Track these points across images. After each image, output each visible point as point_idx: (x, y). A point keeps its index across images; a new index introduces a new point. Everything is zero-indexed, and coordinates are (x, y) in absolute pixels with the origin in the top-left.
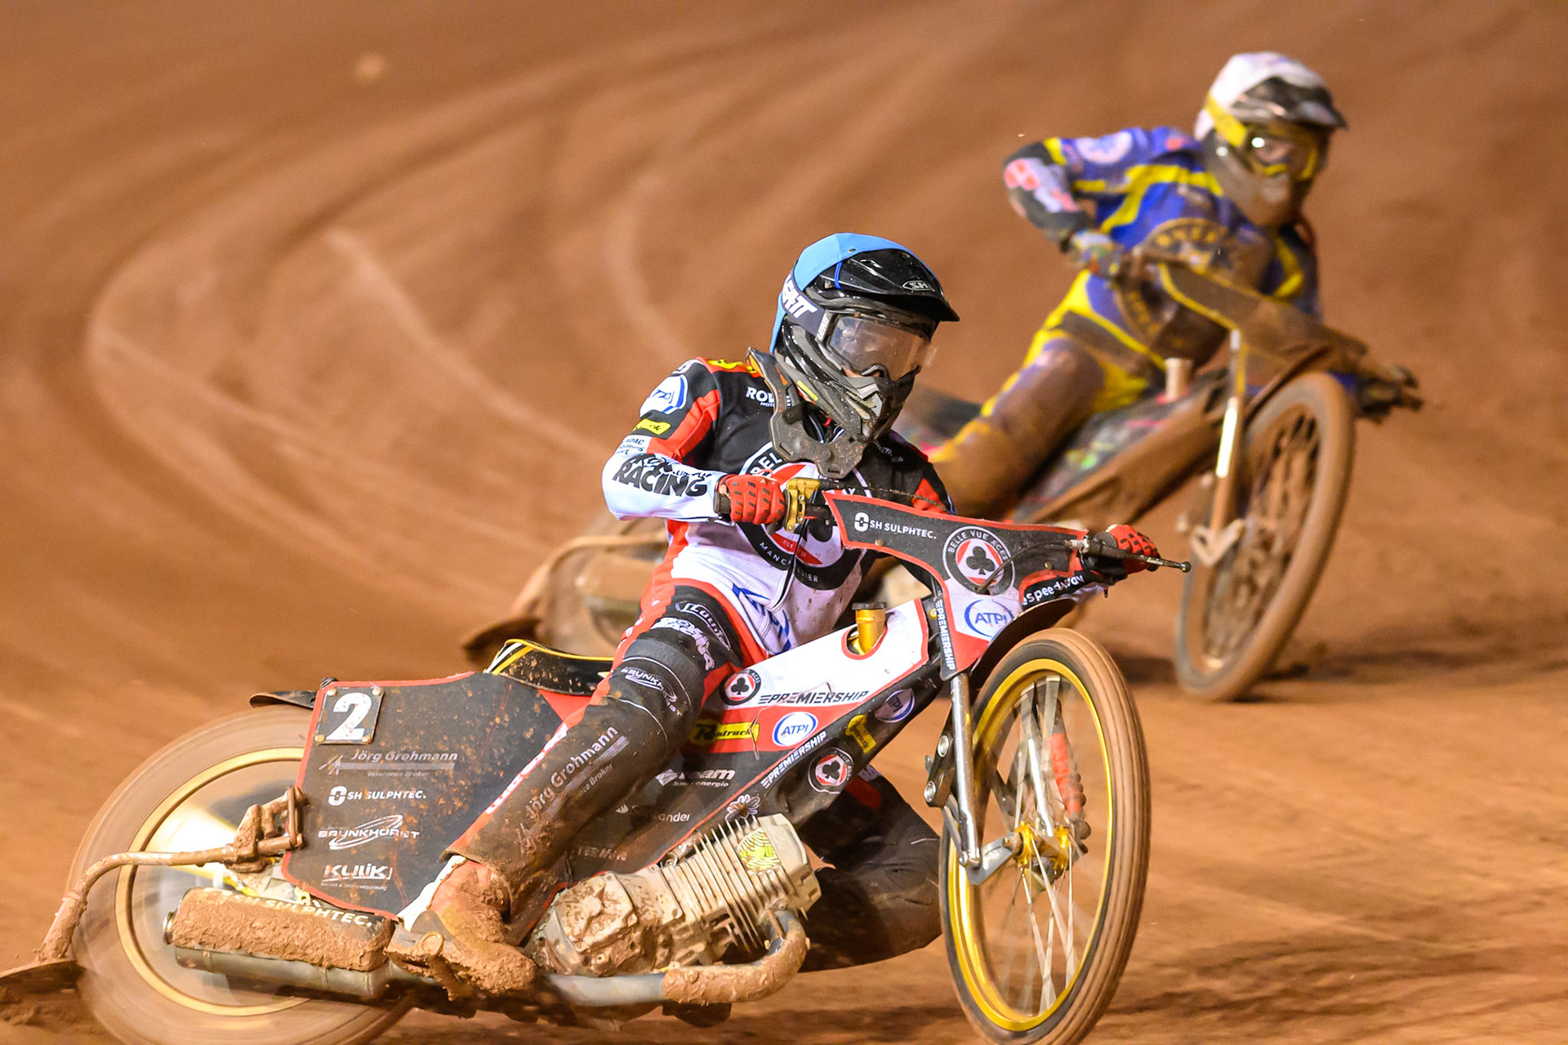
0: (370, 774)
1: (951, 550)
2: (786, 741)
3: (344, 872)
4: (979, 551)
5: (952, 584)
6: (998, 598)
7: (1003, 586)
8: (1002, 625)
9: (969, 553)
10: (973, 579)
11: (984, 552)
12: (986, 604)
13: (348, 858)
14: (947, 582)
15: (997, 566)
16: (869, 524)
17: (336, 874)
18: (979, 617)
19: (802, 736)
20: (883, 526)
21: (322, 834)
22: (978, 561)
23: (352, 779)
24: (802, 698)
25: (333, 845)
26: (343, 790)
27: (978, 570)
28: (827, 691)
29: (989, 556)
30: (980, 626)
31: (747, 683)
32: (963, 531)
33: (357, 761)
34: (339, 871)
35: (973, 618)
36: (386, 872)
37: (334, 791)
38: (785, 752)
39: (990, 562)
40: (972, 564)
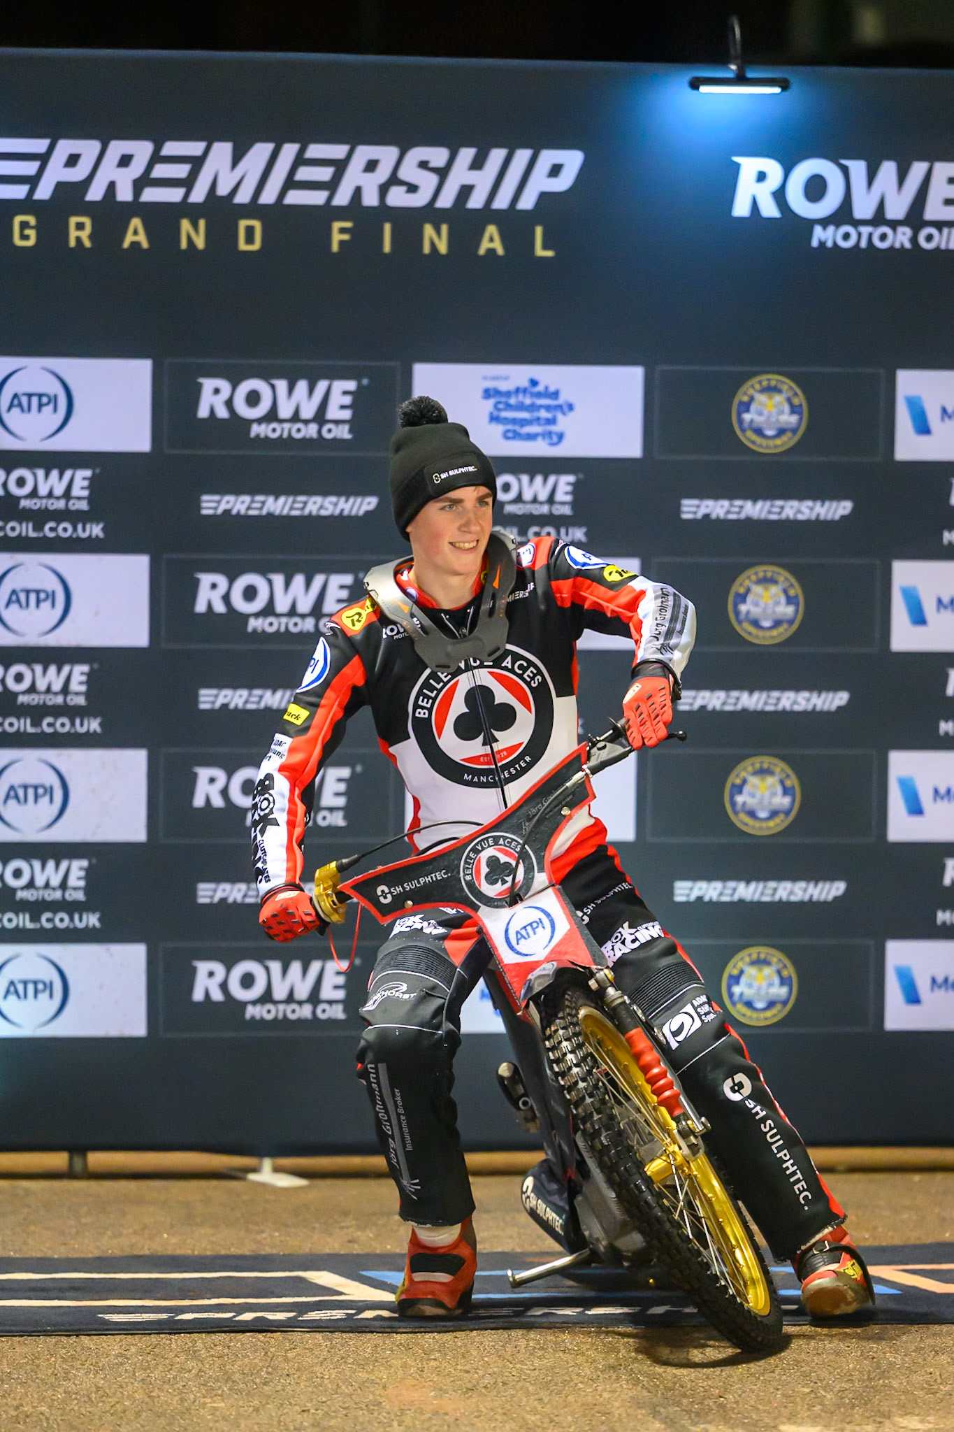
1: (468, 878)
4: (493, 862)
5: (485, 912)
6: (529, 900)
10: (499, 894)
11: (497, 859)
12: (521, 914)
14: (480, 913)
15: (514, 863)
16: (391, 893)
20: (403, 888)
22: (497, 870)
27: (499, 881)
32: (469, 852)
35: (513, 938)
39: (507, 864)
40: (491, 880)
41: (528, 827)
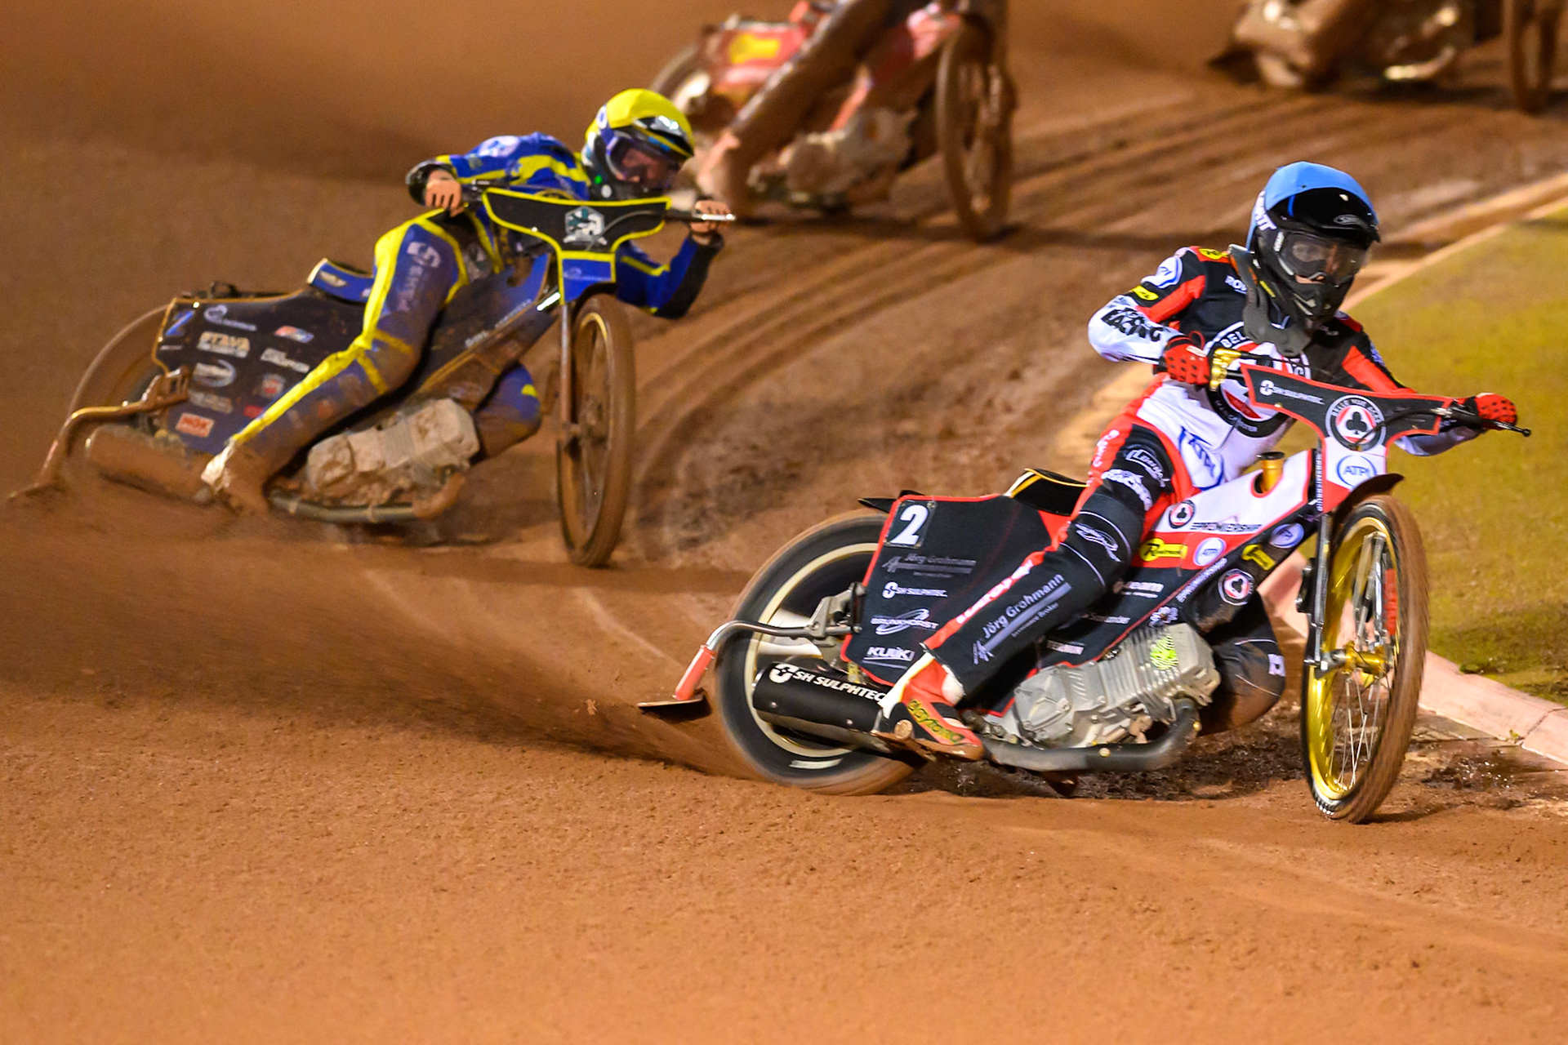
0: (916, 574)
1: (1334, 414)
2: (1202, 560)
3: (881, 654)
4: (1356, 415)
5: (1331, 442)
6: (1366, 454)
7: (1373, 443)
8: (1364, 478)
9: (1349, 417)
10: (1348, 438)
11: (1361, 416)
12: (1356, 458)
13: (888, 642)
14: (1327, 440)
15: (1370, 427)
16: (1272, 389)
17: (876, 654)
18: (1348, 470)
19: (1211, 558)
21: (874, 621)
22: (1356, 423)
23: (903, 577)
24: (1219, 527)
25: (880, 631)
26: (894, 585)
27: (1354, 431)
28: (1234, 523)
29: (1365, 419)
30: (1347, 477)
31: (1187, 511)
32: (1345, 400)
33: (909, 562)
34: (878, 652)
35: (1342, 469)
36: (908, 655)
37: (888, 586)
38: (1200, 570)
39: (1364, 424)
40: (1350, 425)
41: (1391, 413)
